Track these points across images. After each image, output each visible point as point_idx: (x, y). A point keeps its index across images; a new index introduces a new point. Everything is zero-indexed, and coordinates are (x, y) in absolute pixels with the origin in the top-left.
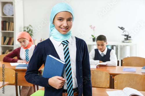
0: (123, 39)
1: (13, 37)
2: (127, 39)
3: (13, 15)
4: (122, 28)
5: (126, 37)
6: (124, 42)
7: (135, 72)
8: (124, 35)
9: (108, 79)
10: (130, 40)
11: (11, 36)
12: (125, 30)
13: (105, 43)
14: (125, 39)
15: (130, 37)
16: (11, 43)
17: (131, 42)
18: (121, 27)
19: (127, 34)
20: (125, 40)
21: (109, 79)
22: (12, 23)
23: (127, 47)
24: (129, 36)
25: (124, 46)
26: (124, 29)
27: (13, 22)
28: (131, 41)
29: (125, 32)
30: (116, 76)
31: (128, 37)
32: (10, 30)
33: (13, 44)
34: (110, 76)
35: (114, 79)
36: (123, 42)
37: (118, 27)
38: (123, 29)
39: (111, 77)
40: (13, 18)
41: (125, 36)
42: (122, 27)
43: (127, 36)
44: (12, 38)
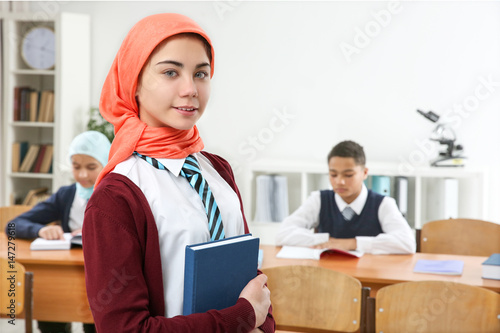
0: (435, 156)
1: (51, 144)
2: (447, 155)
3: (53, 68)
4: (431, 116)
5: (444, 148)
6: (437, 166)
7: (459, 276)
8: (437, 140)
9: (355, 300)
10: (457, 157)
11: (45, 141)
12: (440, 121)
13: (358, 169)
14: (442, 154)
15: (459, 148)
16: (46, 166)
17: (462, 166)
18: (426, 111)
19: (449, 136)
20: (441, 157)
21: (358, 300)
22: (50, 96)
23: (448, 182)
24: (456, 144)
25: (437, 180)
26: (438, 117)
27: (53, 92)
28: (462, 162)
29: (440, 130)
30: (383, 289)
31: (450, 149)
32: (43, 121)
33: (51, 171)
34: (362, 290)
35: (374, 300)
36: (434, 165)
37: (419, 111)
38: (433, 117)
39: (365, 294)
40: (52, 78)
41: (442, 142)
42: (430, 113)
43: (450, 143)
44: (49, 148)
